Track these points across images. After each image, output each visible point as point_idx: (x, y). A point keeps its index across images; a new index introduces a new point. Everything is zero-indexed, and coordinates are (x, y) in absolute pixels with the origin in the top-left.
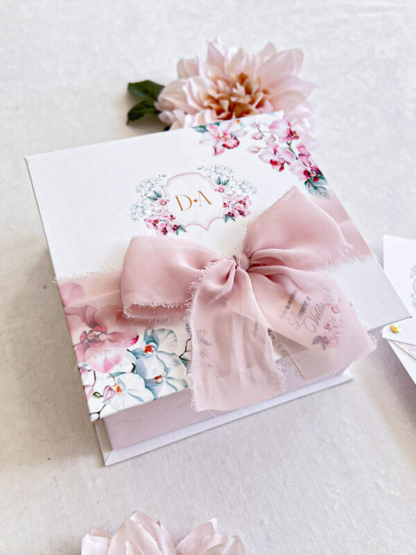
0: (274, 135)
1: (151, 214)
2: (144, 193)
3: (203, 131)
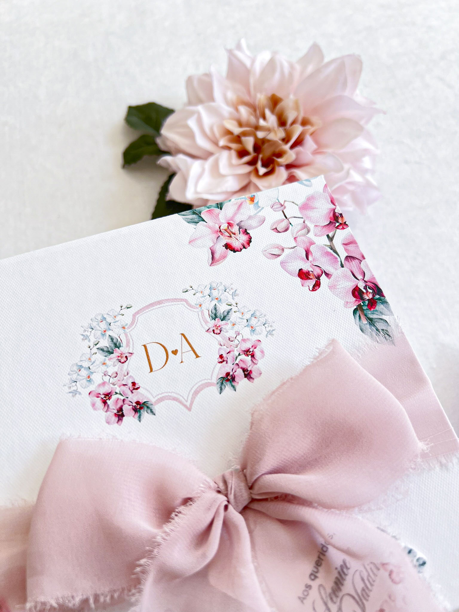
0: (307, 223)
1: (101, 381)
2: (93, 340)
3: (196, 220)
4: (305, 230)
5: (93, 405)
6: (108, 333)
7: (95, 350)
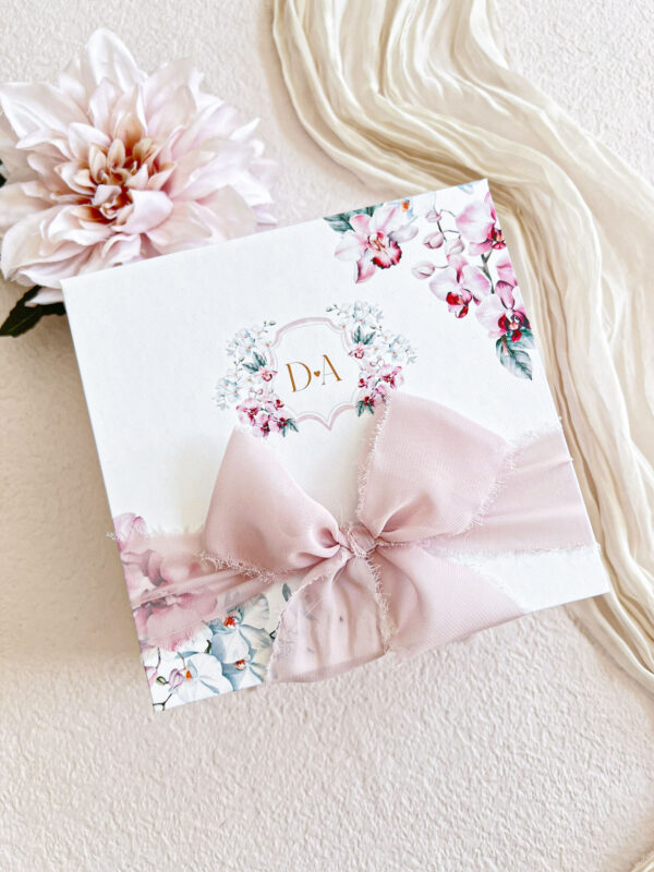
0: (463, 239)
1: (247, 397)
2: (238, 356)
3: (344, 227)
4: (459, 248)
5: (241, 419)
6: (253, 350)
7: (240, 366)
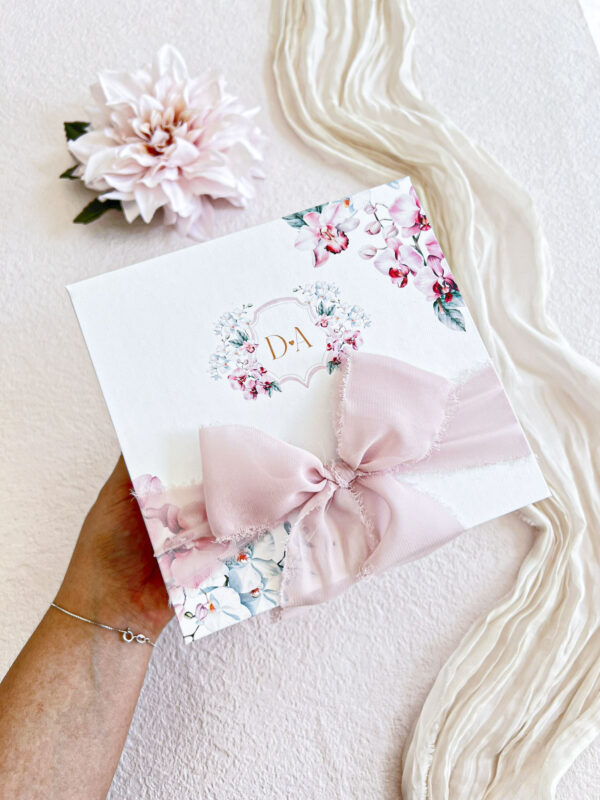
0: (396, 225)
3: (299, 224)
4: (394, 232)
